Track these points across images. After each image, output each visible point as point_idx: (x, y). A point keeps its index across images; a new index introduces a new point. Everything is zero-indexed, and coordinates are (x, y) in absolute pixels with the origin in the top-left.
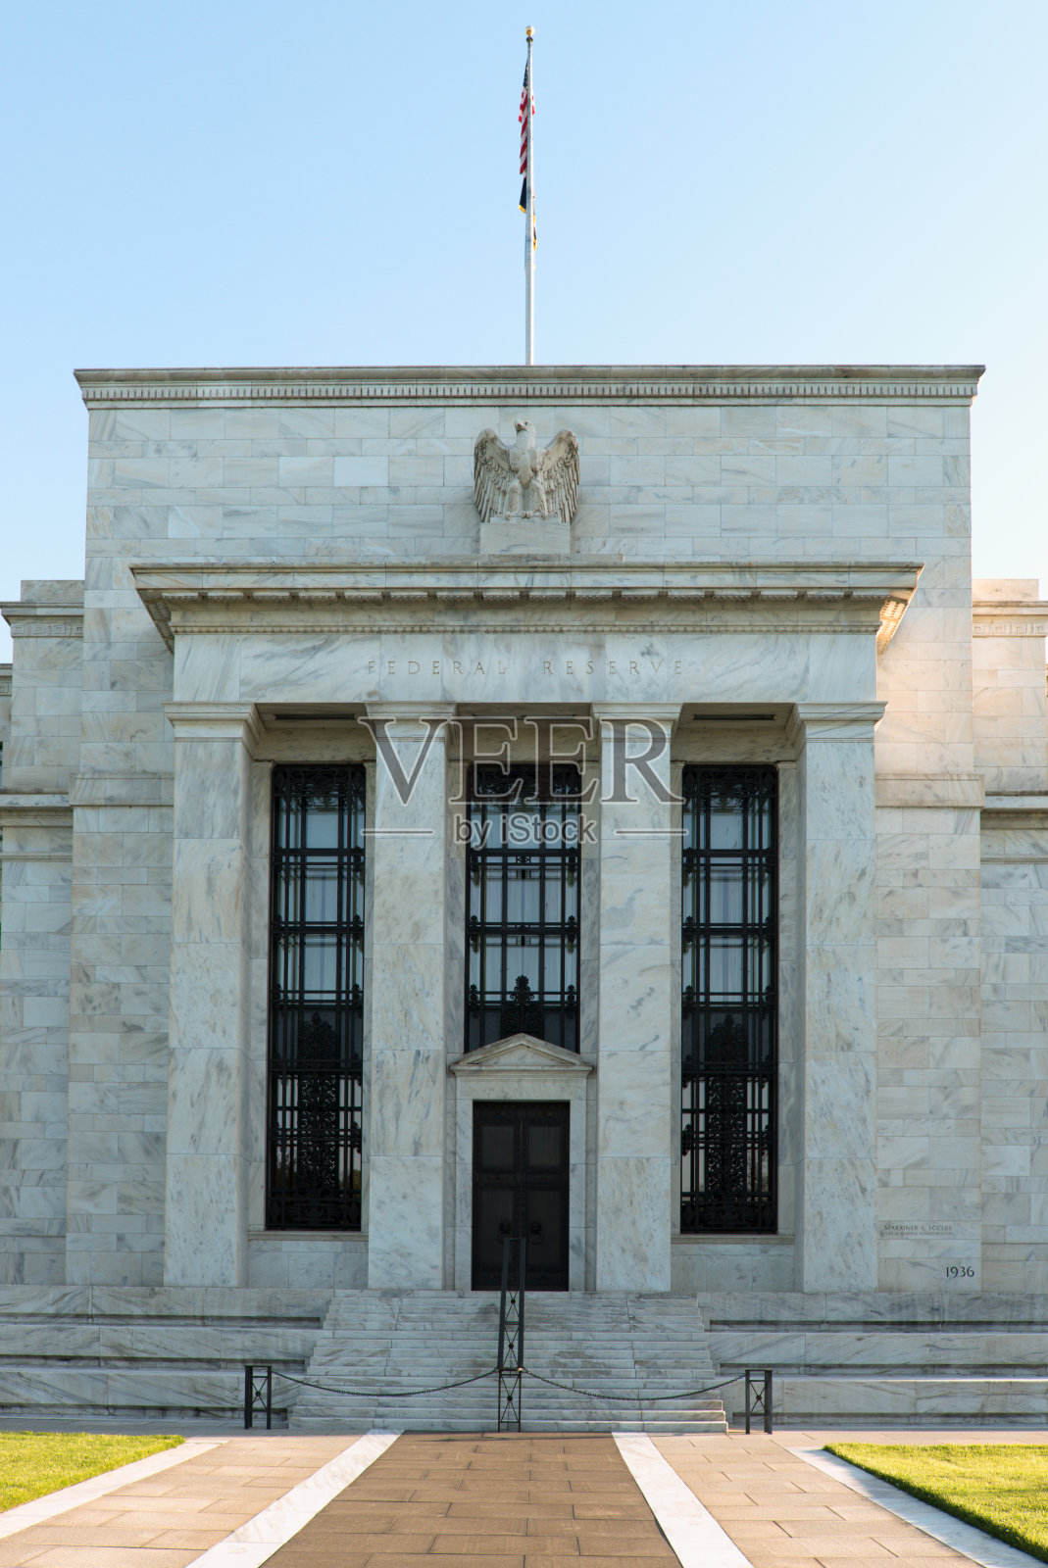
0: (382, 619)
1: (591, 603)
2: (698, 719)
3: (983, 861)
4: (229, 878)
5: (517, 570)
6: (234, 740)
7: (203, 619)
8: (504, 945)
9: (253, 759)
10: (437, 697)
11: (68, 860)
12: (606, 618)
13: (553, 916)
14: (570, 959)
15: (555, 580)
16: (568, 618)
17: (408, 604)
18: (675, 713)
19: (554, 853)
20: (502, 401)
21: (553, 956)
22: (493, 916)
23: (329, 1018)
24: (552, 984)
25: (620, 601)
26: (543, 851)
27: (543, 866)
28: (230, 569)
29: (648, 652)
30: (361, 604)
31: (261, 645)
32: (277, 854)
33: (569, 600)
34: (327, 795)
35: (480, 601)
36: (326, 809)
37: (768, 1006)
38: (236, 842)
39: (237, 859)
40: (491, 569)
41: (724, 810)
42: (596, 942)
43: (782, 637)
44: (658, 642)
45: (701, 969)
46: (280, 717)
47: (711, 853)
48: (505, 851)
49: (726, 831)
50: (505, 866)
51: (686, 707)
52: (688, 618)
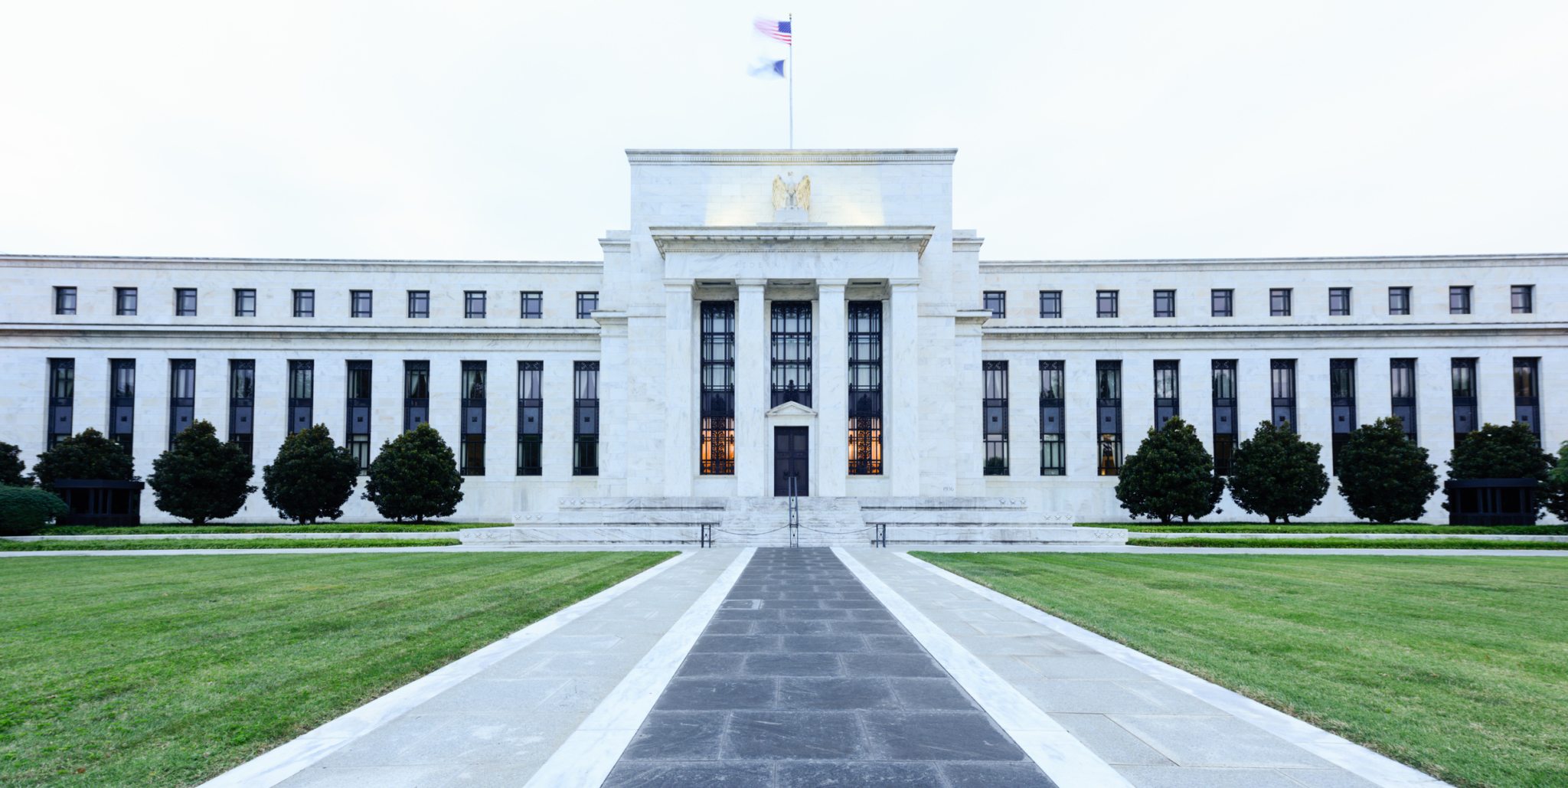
0: (740, 248)
1: (815, 241)
2: (854, 285)
3: (956, 336)
4: (687, 344)
5: (789, 229)
6: (687, 292)
7: (676, 247)
8: (785, 368)
9: (694, 299)
10: (761, 277)
11: (627, 337)
12: (821, 247)
13: (802, 358)
14: (808, 373)
15: (803, 233)
16: (808, 247)
17: (750, 242)
18: (846, 282)
19: (802, 334)
20: (782, 163)
21: (802, 372)
22: (781, 358)
23: (722, 396)
24: (802, 383)
25: (826, 241)
26: (798, 333)
27: (798, 339)
28: (686, 228)
29: (836, 259)
30: (733, 241)
31: (697, 256)
32: (703, 334)
33: (808, 240)
34: (720, 313)
35: (776, 241)
36: (720, 318)
37: (879, 391)
38: (689, 331)
39: (689, 337)
40: (780, 229)
41: (863, 317)
42: (818, 367)
43: (884, 254)
44: (840, 255)
45: (855, 377)
46: (704, 284)
47: (858, 334)
48: (784, 333)
49: (864, 325)
50: (785, 339)
51: (850, 280)
52: (852, 247)
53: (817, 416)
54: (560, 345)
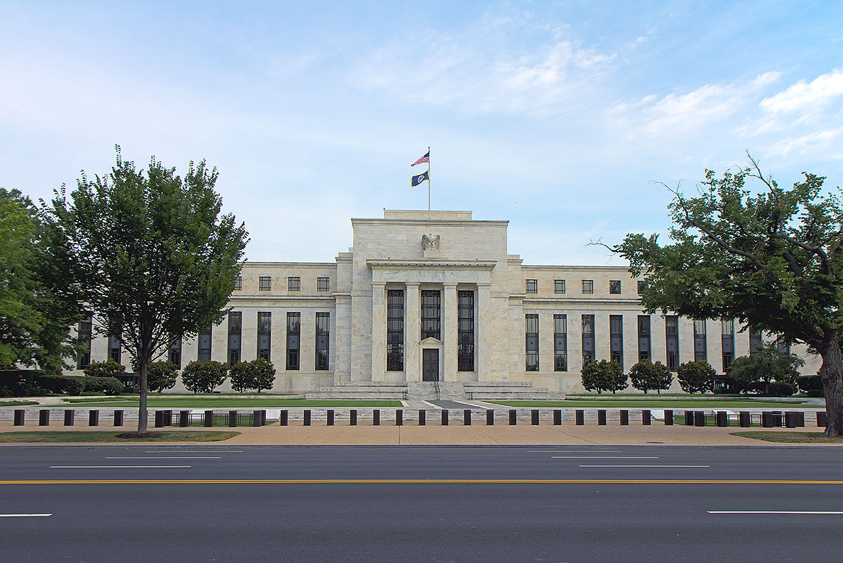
0: (408, 268)
1: (443, 266)
2: (460, 285)
3: (509, 305)
5: (431, 261)
6: (383, 287)
7: (378, 267)
8: (427, 321)
9: (385, 290)
10: (417, 281)
11: (351, 305)
12: (445, 268)
13: (436, 316)
14: (439, 323)
15: (437, 263)
16: (439, 268)
17: (412, 266)
18: (457, 284)
21: (435, 323)
22: (426, 316)
23: (398, 333)
24: (436, 328)
25: (448, 266)
26: (434, 304)
27: (434, 307)
28: (383, 260)
29: (452, 274)
30: (405, 266)
31: (387, 271)
32: (388, 305)
34: (396, 294)
35: (425, 266)
36: (397, 297)
37: (472, 331)
38: (383, 305)
39: (383, 308)
40: (426, 261)
41: (465, 298)
42: (443, 321)
43: (475, 272)
44: (454, 272)
45: (461, 325)
46: (391, 283)
47: (463, 304)
48: (427, 304)
49: (465, 301)
50: (427, 307)
51: (459, 282)
53: (443, 343)
54: (309, 304)
